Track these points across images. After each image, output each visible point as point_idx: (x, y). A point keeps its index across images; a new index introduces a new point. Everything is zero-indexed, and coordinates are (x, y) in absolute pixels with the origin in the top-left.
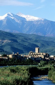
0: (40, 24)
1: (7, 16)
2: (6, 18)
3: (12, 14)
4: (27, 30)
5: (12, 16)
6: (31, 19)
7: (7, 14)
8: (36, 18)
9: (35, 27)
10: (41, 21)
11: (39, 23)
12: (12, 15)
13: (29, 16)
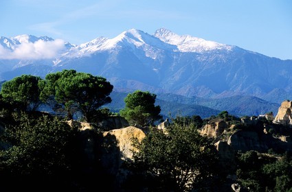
0: (216, 60)
1: (124, 40)
2: (119, 43)
3: (141, 32)
4: (177, 77)
5: (137, 40)
6: (195, 46)
7: (125, 32)
8: (210, 45)
9: (201, 70)
10: (223, 52)
11: (213, 59)
12: (139, 37)
13: (188, 39)
